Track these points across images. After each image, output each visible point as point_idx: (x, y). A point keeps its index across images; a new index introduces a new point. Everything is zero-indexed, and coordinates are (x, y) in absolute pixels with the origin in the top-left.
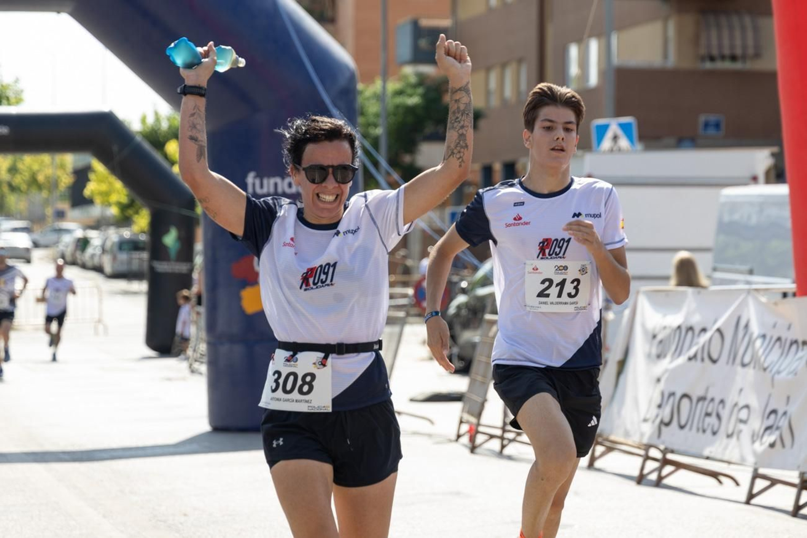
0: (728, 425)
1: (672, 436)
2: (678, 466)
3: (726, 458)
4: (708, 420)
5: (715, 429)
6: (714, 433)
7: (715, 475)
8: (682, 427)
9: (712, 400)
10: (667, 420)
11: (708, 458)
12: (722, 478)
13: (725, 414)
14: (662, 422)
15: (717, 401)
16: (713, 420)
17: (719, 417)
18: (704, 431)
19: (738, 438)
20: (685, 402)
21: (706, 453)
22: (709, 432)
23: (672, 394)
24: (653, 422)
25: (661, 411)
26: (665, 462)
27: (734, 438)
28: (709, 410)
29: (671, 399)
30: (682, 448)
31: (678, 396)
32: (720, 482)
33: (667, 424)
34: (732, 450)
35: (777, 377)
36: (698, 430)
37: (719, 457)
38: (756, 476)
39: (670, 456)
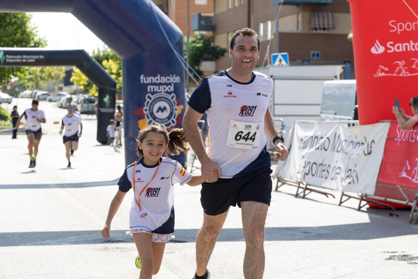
0: (332, 175)
1: (309, 179)
2: (311, 190)
3: (331, 188)
4: (323, 173)
5: (326, 176)
6: (326, 178)
7: (325, 194)
8: (313, 176)
9: (325, 165)
10: (307, 173)
11: (323, 188)
12: (328, 195)
13: (330, 171)
14: (305, 173)
15: (327, 165)
16: (326, 173)
17: (328, 172)
18: (322, 177)
19: (336, 180)
20: (314, 165)
21: (323, 186)
22: (324, 178)
23: (310, 163)
24: (302, 173)
25: (305, 169)
26: (307, 189)
27: (334, 180)
28: (324, 169)
29: (309, 164)
30: (313, 184)
31: (311, 163)
32: (327, 197)
33: (307, 174)
34: (333, 184)
35: (351, 156)
36: (319, 177)
37: (328, 187)
38: (343, 195)
39: (308, 187)
